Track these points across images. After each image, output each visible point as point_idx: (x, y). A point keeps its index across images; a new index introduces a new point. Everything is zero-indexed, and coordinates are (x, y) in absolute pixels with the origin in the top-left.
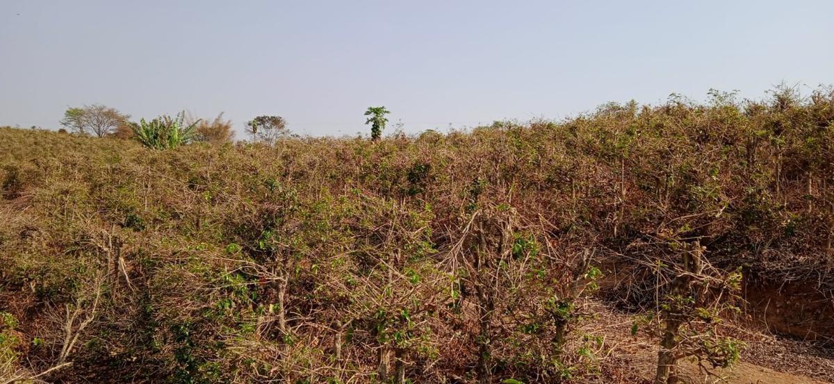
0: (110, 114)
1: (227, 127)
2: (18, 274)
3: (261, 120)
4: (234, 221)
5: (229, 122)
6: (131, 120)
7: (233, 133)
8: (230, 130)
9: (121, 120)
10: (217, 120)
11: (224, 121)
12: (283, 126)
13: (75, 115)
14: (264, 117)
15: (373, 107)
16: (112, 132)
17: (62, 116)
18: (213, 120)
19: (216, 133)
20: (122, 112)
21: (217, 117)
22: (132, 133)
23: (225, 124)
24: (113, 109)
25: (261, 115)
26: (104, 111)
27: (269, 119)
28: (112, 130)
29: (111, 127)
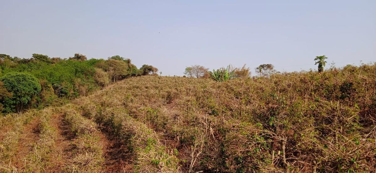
0: (201, 69)
1: (247, 71)
2: (174, 133)
3: (262, 66)
4: (256, 112)
5: (248, 68)
6: (209, 70)
7: (250, 72)
8: (249, 71)
9: (205, 71)
10: (243, 68)
11: (246, 68)
12: (272, 68)
13: (189, 70)
14: (264, 65)
15: (318, 56)
16: (202, 76)
17: (184, 71)
18: (242, 68)
19: (243, 73)
20: (206, 67)
21: (243, 66)
22: (209, 76)
23: (246, 70)
24: (202, 66)
25: (262, 64)
26: (199, 67)
27: (266, 66)
28: (202, 75)
29: (201, 74)
